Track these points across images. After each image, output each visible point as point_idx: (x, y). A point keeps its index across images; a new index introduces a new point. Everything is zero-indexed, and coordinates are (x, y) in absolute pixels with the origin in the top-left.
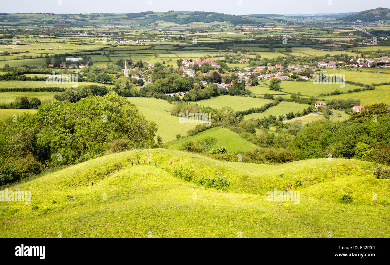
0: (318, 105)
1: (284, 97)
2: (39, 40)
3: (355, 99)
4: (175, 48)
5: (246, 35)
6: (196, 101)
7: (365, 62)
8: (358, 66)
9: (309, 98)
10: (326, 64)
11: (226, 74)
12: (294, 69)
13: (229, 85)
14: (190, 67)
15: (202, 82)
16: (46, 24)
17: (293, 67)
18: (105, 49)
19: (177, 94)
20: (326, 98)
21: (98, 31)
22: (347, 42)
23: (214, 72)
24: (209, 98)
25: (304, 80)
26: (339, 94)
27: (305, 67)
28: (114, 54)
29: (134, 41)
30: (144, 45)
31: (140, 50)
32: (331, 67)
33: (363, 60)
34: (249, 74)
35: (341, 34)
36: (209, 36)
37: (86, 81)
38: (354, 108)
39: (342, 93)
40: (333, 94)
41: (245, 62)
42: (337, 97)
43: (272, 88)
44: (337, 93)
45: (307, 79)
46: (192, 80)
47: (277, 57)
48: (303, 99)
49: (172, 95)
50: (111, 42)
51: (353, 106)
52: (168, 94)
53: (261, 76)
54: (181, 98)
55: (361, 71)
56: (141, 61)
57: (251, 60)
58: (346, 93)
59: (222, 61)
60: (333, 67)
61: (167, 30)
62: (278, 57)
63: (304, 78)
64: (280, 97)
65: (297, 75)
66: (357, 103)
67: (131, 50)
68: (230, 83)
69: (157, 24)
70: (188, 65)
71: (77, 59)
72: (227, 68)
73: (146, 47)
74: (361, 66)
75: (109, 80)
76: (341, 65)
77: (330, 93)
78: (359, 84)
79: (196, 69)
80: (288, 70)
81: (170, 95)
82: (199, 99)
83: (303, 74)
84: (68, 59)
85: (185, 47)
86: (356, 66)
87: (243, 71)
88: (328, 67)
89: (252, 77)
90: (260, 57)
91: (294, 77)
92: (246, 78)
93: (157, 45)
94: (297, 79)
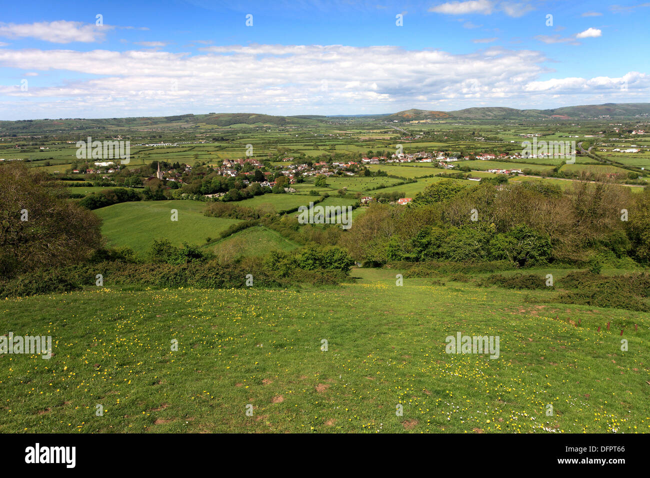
0: (364, 200)
1: (330, 193)
2: (66, 146)
3: (400, 192)
4: (217, 149)
5: (290, 134)
6: (236, 200)
7: (405, 157)
8: (399, 161)
9: (355, 193)
10: (369, 160)
11: (269, 173)
12: (339, 166)
13: (273, 183)
14: (231, 167)
15: (244, 181)
16: (76, 130)
17: (337, 164)
18: (140, 153)
19: (217, 196)
20: (372, 192)
21: (135, 135)
22: (387, 140)
23: (256, 171)
24: (252, 197)
25: (350, 176)
26: (384, 187)
27: (350, 164)
28: (149, 157)
29: (173, 143)
30: (183, 147)
31: (179, 152)
32: (374, 163)
33: (403, 155)
34: (294, 171)
35: (381, 132)
36: (253, 137)
37: (114, 185)
38: (399, 201)
39: (387, 187)
40: (378, 188)
41: (289, 160)
42: (382, 191)
43: (317, 185)
44: (382, 187)
45: (352, 174)
46: (233, 179)
47: (321, 155)
48: (350, 194)
49: (210, 196)
50: (147, 145)
51: (398, 199)
52: (206, 195)
53: (306, 174)
54: (221, 198)
55: (402, 166)
56: (178, 163)
57: (295, 158)
58: (391, 187)
59: (266, 160)
60: (376, 162)
61: (208, 132)
62: (323, 155)
63: (349, 174)
64: (326, 193)
65: (341, 171)
66: (403, 196)
67: (168, 153)
68: (274, 181)
69: (198, 127)
70: (229, 165)
71: (108, 163)
72: (271, 167)
73: (185, 149)
74: (402, 161)
75: (140, 184)
76: (383, 160)
77: (375, 188)
78: (402, 178)
79: (238, 168)
80: (332, 166)
81: (208, 197)
82: (240, 198)
83: (348, 170)
84: (97, 164)
85: (226, 148)
86: (398, 161)
87: (287, 169)
88: (372, 162)
89: (297, 174)
90: (305, 155)
91: (340, 174)
92: (291, 175)
93: (197, 147)
94: (343, 175)
